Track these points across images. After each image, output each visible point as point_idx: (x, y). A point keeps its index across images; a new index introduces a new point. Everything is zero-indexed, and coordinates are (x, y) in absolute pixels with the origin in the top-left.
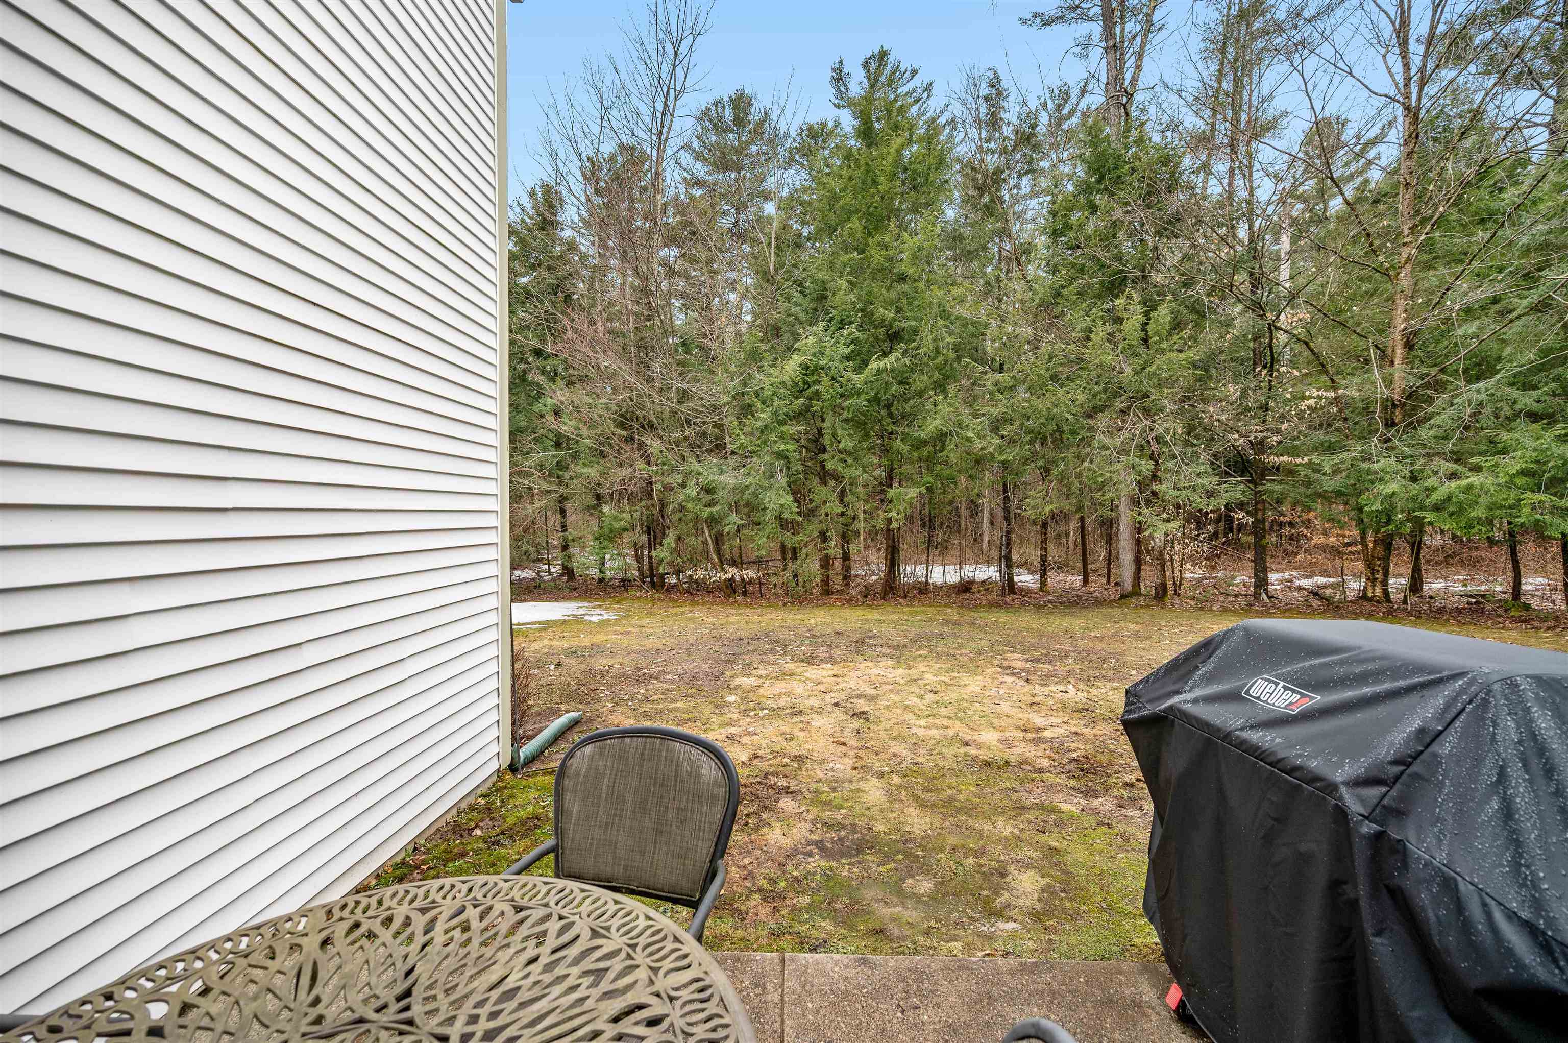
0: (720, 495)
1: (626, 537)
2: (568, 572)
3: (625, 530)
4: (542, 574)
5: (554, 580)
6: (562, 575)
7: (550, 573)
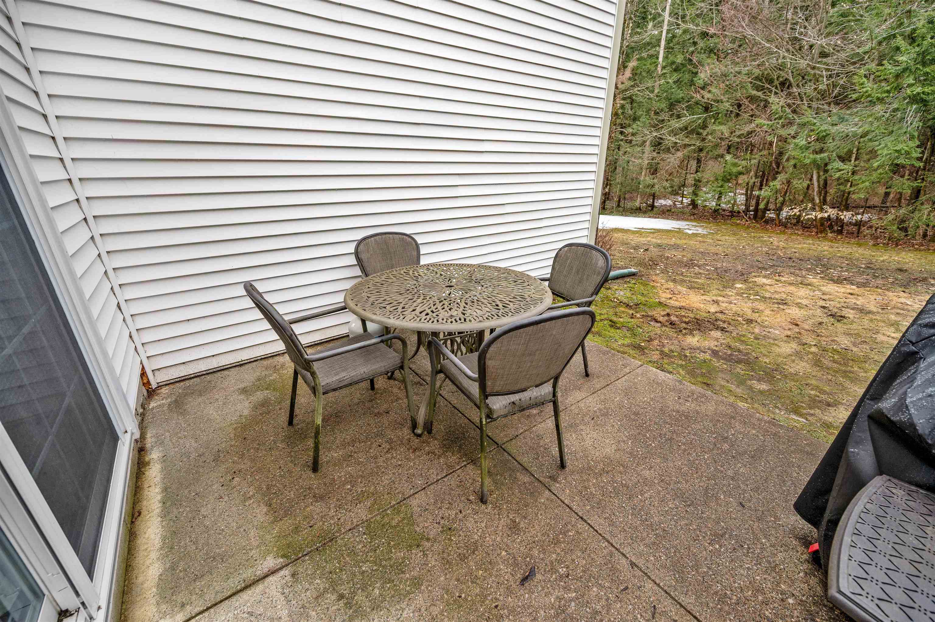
0: (831, 144)
1: (742, 179)
2: (694, 204)
3: (741, 173)
4: (677, 203)
5: (683, 208)
6: (689, 205)
7: (682, 202)
